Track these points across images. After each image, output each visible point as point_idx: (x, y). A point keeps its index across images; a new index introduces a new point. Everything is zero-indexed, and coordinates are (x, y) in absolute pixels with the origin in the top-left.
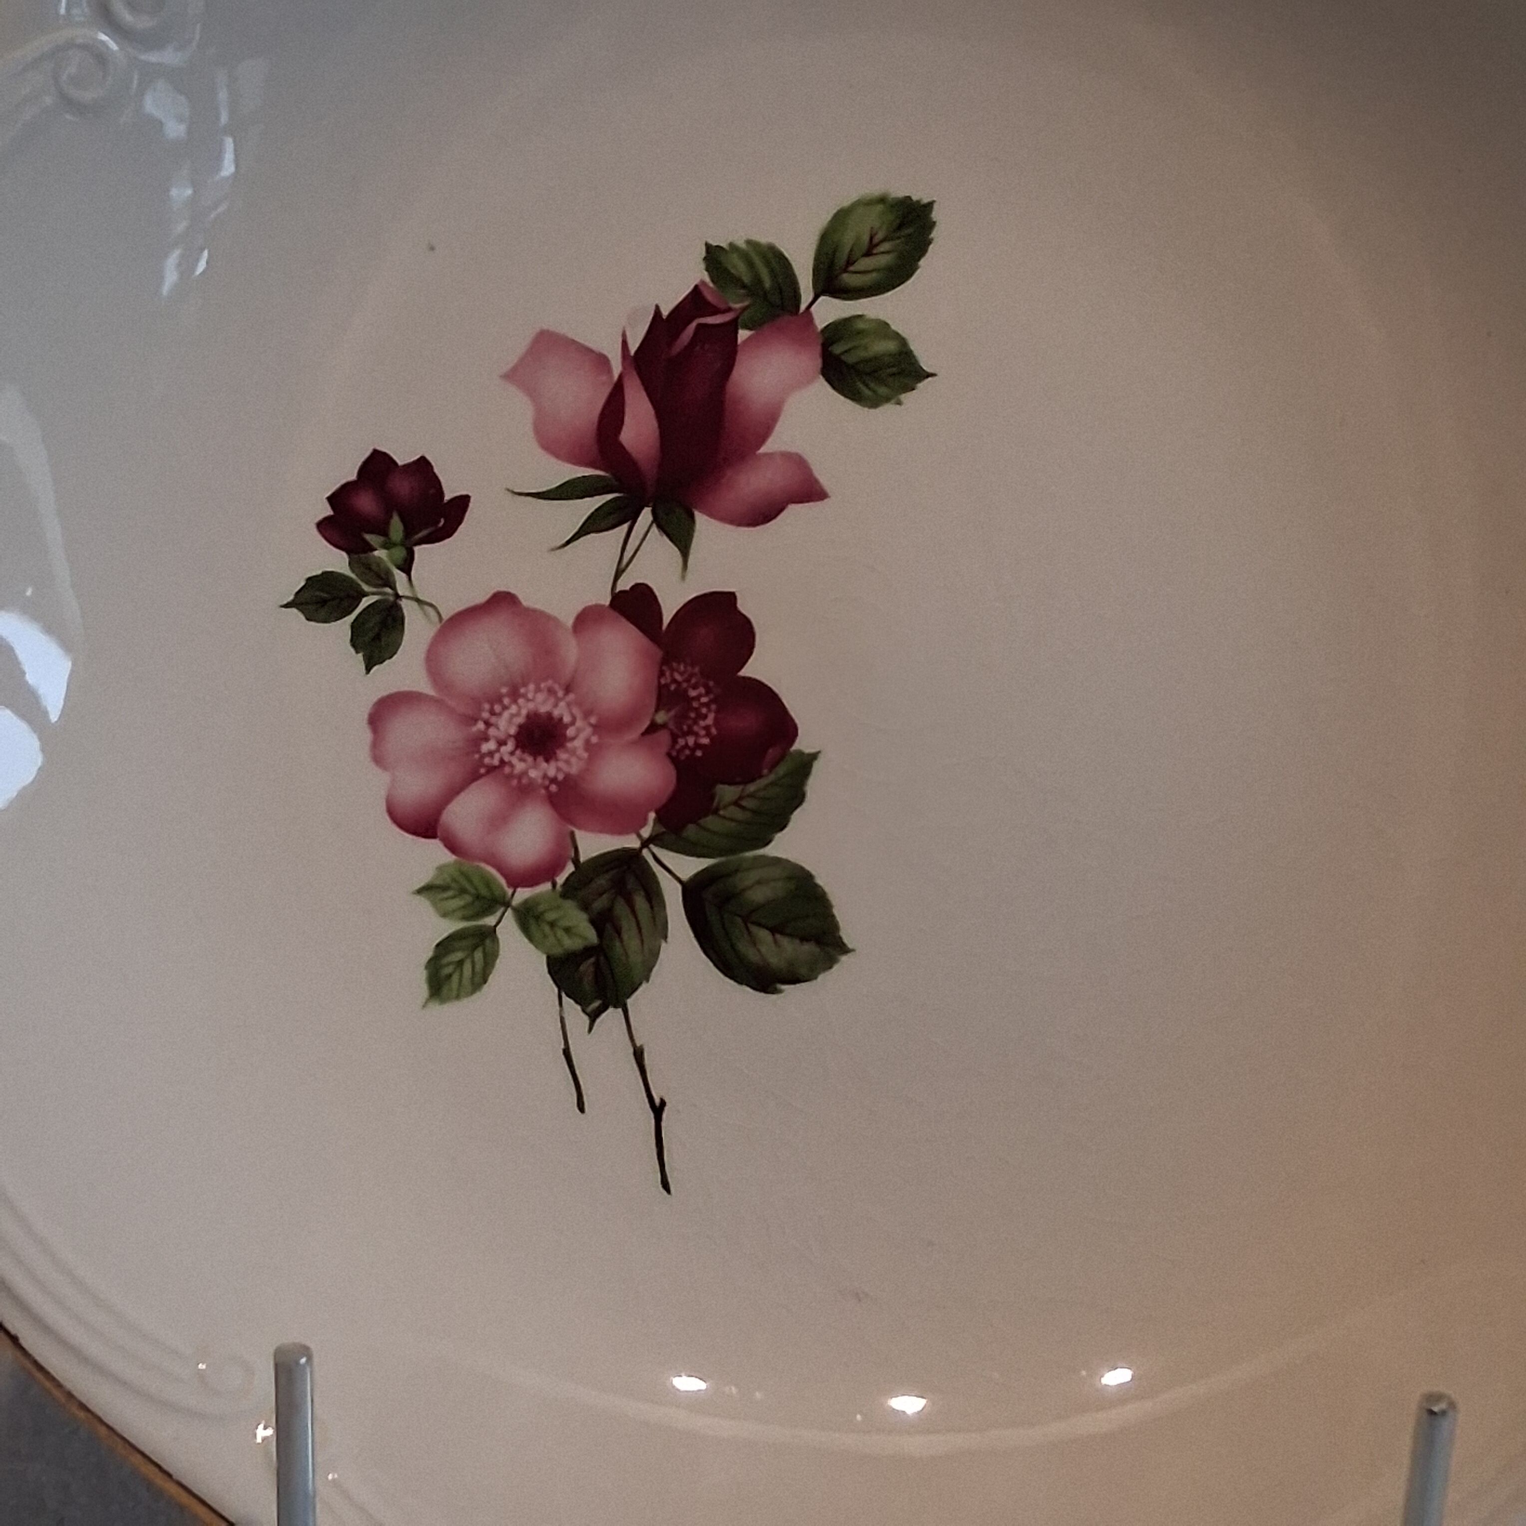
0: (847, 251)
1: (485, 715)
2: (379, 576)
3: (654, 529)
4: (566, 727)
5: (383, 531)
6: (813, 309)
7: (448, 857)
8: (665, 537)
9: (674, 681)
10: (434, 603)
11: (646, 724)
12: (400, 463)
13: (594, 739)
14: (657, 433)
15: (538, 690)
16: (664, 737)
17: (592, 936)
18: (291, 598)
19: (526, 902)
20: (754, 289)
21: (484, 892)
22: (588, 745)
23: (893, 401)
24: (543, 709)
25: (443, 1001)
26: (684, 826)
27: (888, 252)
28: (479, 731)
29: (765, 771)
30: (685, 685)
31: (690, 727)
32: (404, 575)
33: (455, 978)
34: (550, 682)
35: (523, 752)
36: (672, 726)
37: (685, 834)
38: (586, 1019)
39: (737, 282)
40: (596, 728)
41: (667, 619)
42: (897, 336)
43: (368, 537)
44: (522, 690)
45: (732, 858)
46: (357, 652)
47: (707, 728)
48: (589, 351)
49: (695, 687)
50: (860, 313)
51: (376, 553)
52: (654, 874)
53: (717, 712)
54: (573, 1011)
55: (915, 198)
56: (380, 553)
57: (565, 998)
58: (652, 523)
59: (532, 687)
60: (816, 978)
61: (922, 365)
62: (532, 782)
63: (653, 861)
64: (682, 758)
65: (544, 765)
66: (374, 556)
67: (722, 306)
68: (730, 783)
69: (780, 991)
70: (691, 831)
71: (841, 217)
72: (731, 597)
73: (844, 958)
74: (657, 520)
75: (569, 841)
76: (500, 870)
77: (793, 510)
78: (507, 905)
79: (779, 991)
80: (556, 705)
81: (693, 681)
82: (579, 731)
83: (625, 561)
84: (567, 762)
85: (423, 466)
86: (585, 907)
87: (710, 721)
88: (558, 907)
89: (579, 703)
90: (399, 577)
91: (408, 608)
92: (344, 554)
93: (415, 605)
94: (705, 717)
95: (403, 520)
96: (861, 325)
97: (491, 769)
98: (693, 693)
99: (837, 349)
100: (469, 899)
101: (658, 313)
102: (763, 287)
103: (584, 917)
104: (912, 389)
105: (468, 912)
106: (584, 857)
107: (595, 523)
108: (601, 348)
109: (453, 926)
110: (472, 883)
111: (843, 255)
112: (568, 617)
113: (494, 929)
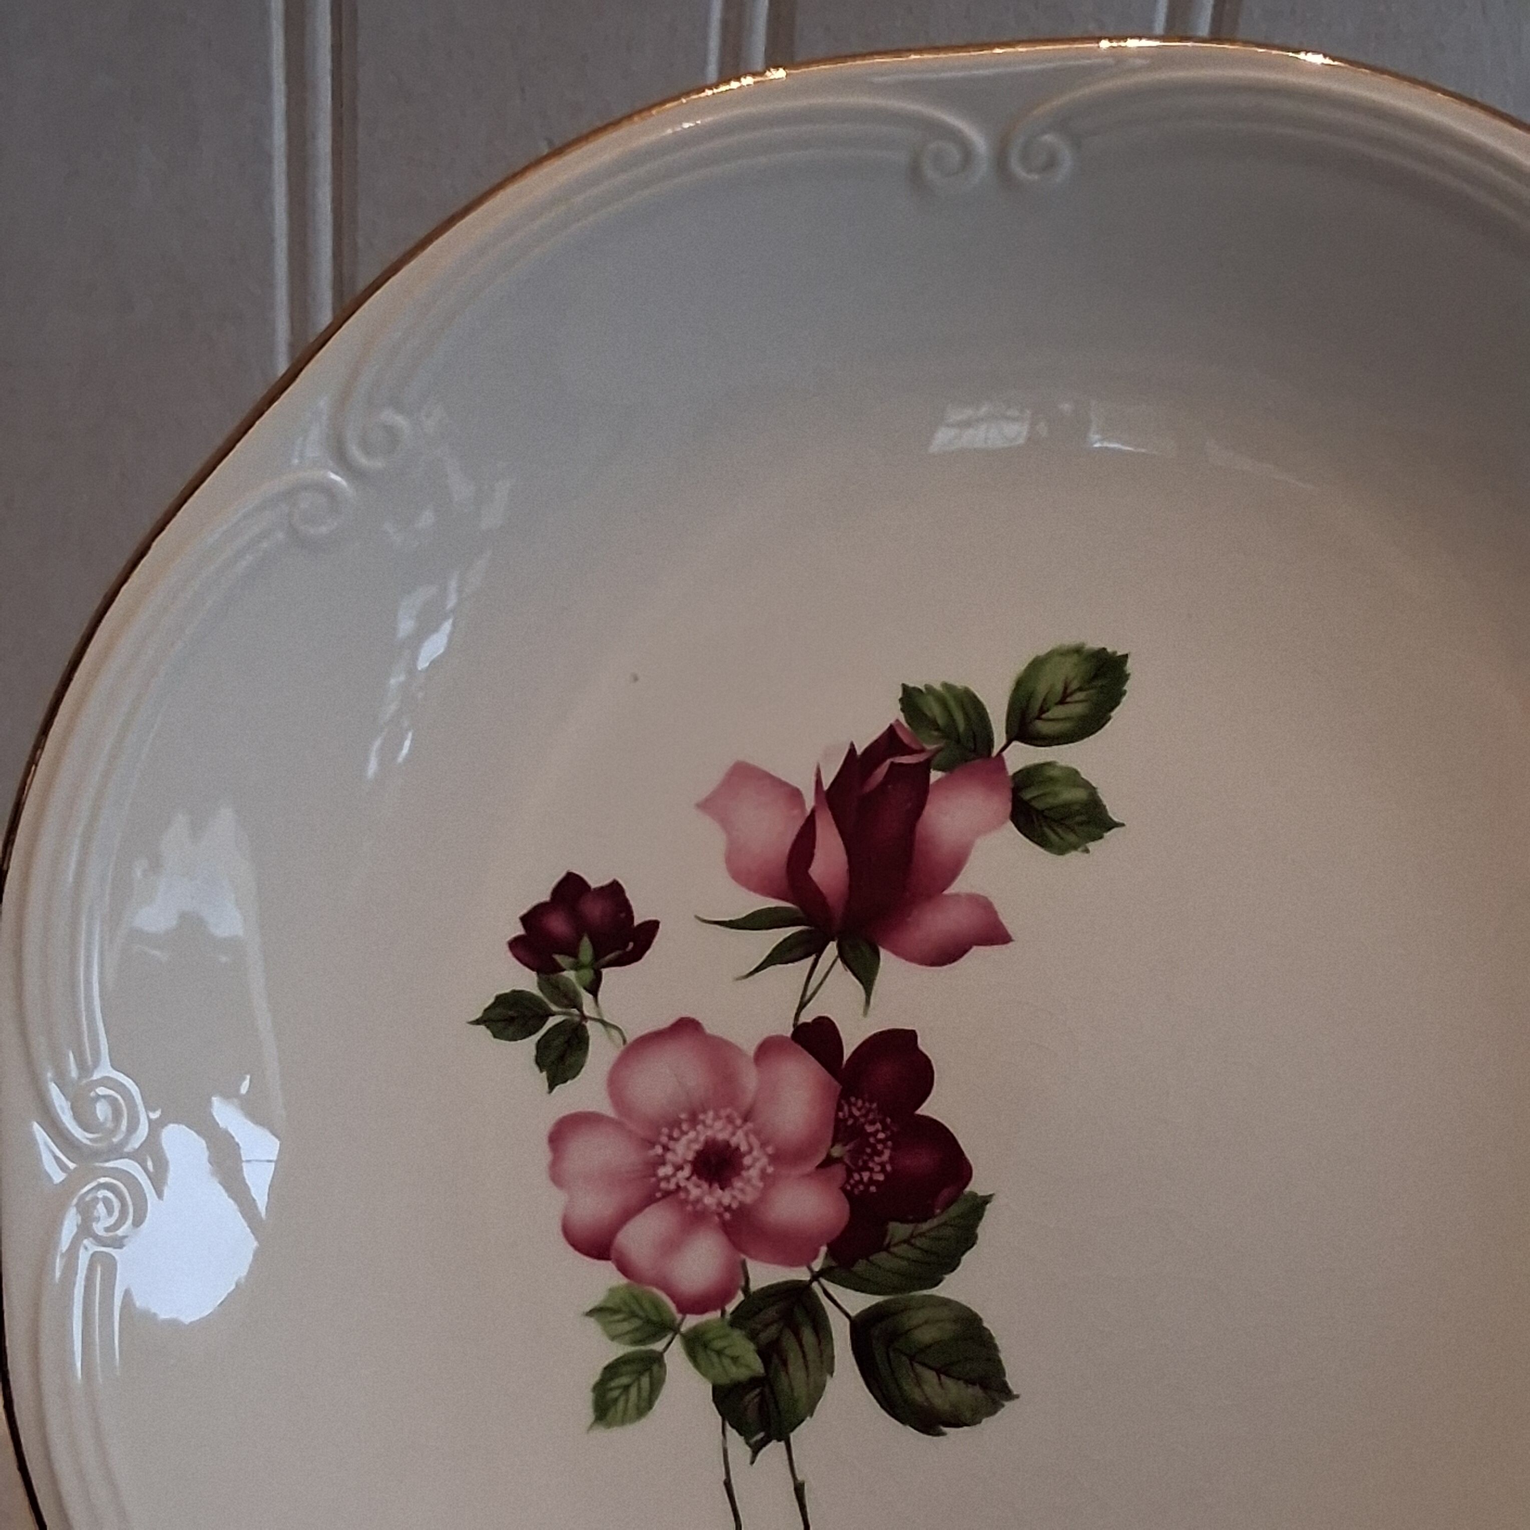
0: (1041, 700)
1: (664, 1139)
2: (566, 996)
3: (839, 961)
4: (742, 1155)
5: (572, 951)
6: (1004, 753)
7: (620, 1280)
8: (849, 973)
9: (851, 1115)
10: (619, 1025)
11: (820, 1158)
12: (592, 885)
13: (770, 1170)
14: (846, 867)
15: (717, 1117)
16: (839, 1171)
17: (757, 1366)
18: (479, 1015)
19: (694, 1329)
20: (948, 733)
21: (653, 1316)
22: (763, 1175)
23: (1080, 849)
24: (721, 1136)
25: (609, 1425)
26: (854, 1262)
27: (1081, 702)
28: (657, 1155)
29: (938, 1211)
30: (862, 1120)
31: (865, 1162)
32: (591, 996)
33: (621, 1404)
34: (729, 1111)
35: (699, 1178)
36: (847, 1160)
37: (855, 1269)
38: (748, 1451)
39: (932, 724)
40: (775, 1159)
41: (847, 1053)
42: (1087, 785)
43: (558, 958)
44: (701, 1117)
45: (901, 1296)
46: (541, 1071)
47: (883, 1165)
48: (783, 784)
49: (873, 1123)
50: (1051, 760)
51: (565, 973)
52: (821, 1305)
53: (893, 1149)
54: (737, 1444)
55: (1109, 650)
56: (570, 975)
57: (728, 1427)
58: (837, 957)
59: (711, 1114)
60: (979, 1422)
61: (1110, 814)
62: (706, 1207)
63: (823, 1295)
64: (856, 1192)
65: (720, 1191)
66: (564, 977)
67: (914, 746)
68: (904, 1221)
69: (943, 1434)
70: (861, 1266)
71: (1037, 665)
72: (911, 1036)
73: (1008, 1404)
74: (842, 955)
75: (740, 1269)
76: (672, 1297)
77: (976, 951)
78: (676, 1330)
79: (940, 1434)
80: (733, 1134)
81: (871, 1117)
82: (756, 1160)
83: (809, 993)
84: (742, 1191)
85: (615, 890)
86: (753, 1336)
87: (886, 1156)
88: (726, 1336)
89: (757, 1133)
90: (586, 998)
91: (592, 1028)
92: (534, 974)
93: (599, 1025)
94: (880, 1154)
95: (593, 943)
96: (1052, 772)
97: (667, 1194)
98: (870, 1129)
99: (1027, 795)
100: (637, 1323)
101: (852, 750)
102: (956, 729)
103: (752, 1347)
104: (1101, 837)
105: (638, 1335)
106: (754, 1286)
107: (781, 955)
108: (795, 781)
109: (619, 1350)
110: (641, 1306)
111: (1036, 705)
112: (750, 1048)
113: (661, 1354)
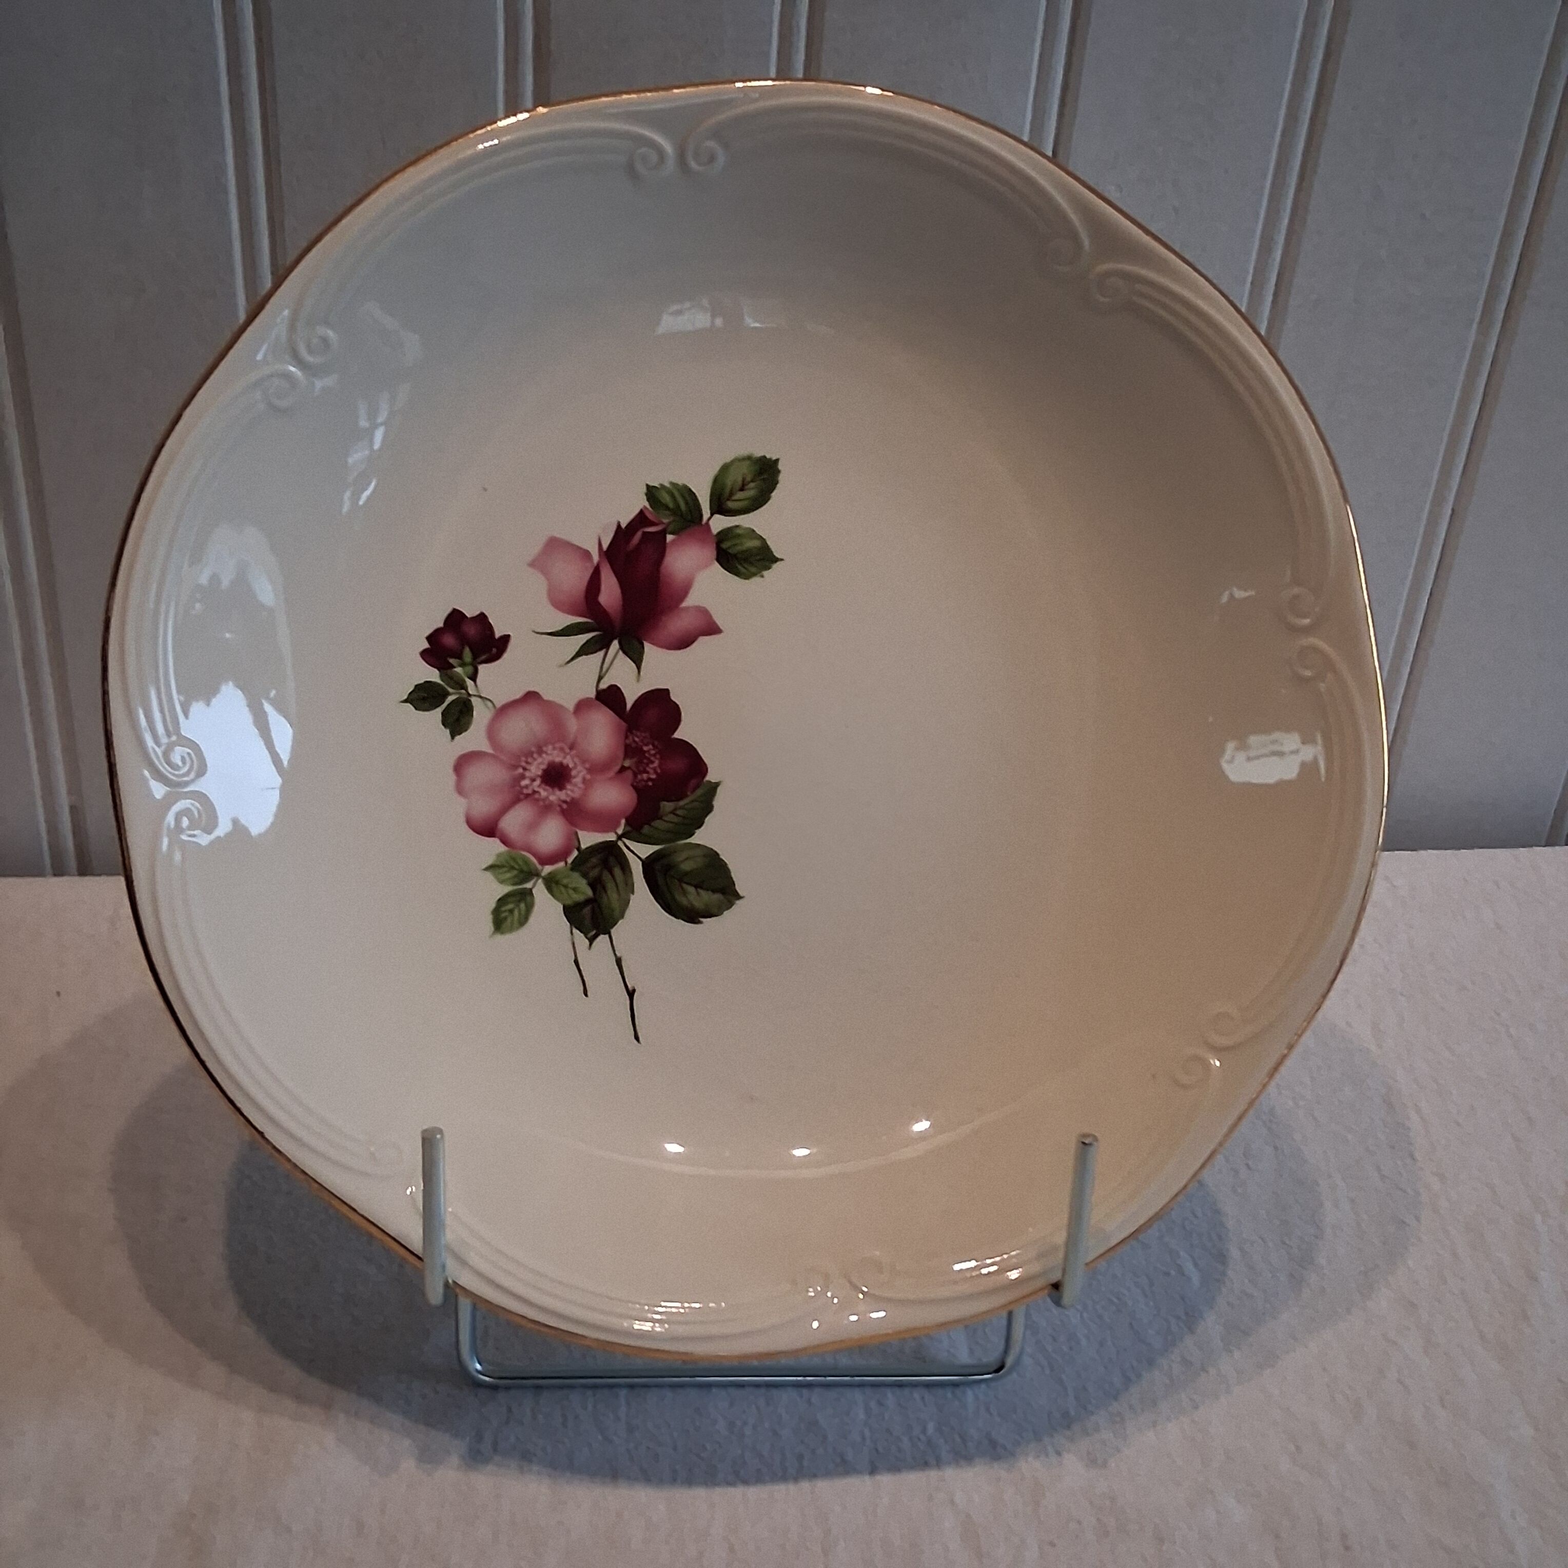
0: (729, 488)
1: (523, 764)
2: (457, 683)
3: (621, 652)
4: (571, 770)
5: (459, 656)
6: (710, 522)
7: (503, 848)
8: (627, 657)
9: (634, 741)
10: (491, 699)
11: (618, 768)
12: (468, 616)
14: (620, 596)
15: (554, 749)
16: (629, 774)
17: (589, 893)
18: (405, 697)
19: (550, 873)
20: (675, 511)
21: (525, 868)
22: (584, 780)
23: (758, 575)
24: (558, 760)
25: (502, 933)
26: (641, 827)
27: (753, 488)
28: (520, 774)
29: (689, 793)
30: (641, 744)
31: (644, 768)
32: (472, 683)
33: (509, 920)
34: (561, 744)
35: (546, 785)
36: (634, 769)
37: (642, 832)
38: (587, 942)
39: (667, 508)
40: (590, 770)
41: (629, 705)
42: (761, 538)
44: (544, 749)
45: (672, 844)
46: (446, 728)
47: (654, 769)
48: (579, 548)
49: (646, 745)
50: (738, 524)
51: (456, 669)
52: (624, 854)
53: (661, 758)
54: (580, 939)
55: (768, 456)
56: (459, 670)
57: (575, 931)
58: (619, 649)
59: (550, 747)
60: (722, 914)
61: (775, 554)
62: (551, 803)
63: (625, 848)
64: (640, 786)
65: (558, 793)
66: (454, 671)
67: (656, 521)
68: (669, 801)
70: (646, 829)
71: (725, 468)
72: (666, 692)
73: (737, 902)
74: (622, 647)
75: (574, 837)
76: (534, 855)
77: (702, 640)
78: (537, 875)
79: (700, 922)
80: (565, 758)
81: (646, 741)
82: (579, 772)
83: (604, 670)
84: (572, 791)
85: (482, 618)
86: (585, 875)
87: (656, 764)
88: (569, 876)
89: (578, 756)
90: (469, 683)
91: (475, 701)
92: (437, 671)
93: (479, 699)
94: (652, 762)
95: (471, 650)
96: (739, 531)
97: (527, 796)
98: (645, 748)
99: (725, 546)
100: (515, 872)
101: (619, 526)
102: (681, 510)
103: (584, 882)
104: (769, 568)
105: (516, 880)
106: (583, 846)
107: (584, 650)
108: (586, 546)
109: (507, 889)
110: (517, 863)
111: (727, 491)
112: (570, 705)
113: (531, 890)
